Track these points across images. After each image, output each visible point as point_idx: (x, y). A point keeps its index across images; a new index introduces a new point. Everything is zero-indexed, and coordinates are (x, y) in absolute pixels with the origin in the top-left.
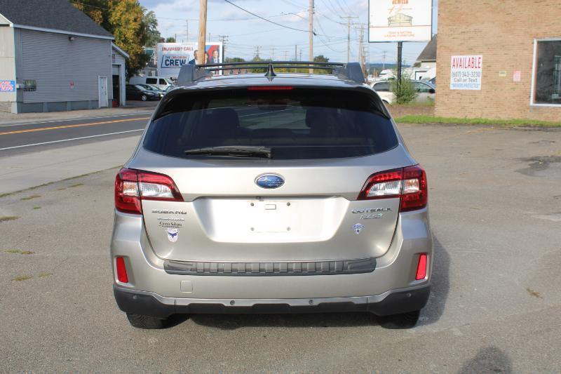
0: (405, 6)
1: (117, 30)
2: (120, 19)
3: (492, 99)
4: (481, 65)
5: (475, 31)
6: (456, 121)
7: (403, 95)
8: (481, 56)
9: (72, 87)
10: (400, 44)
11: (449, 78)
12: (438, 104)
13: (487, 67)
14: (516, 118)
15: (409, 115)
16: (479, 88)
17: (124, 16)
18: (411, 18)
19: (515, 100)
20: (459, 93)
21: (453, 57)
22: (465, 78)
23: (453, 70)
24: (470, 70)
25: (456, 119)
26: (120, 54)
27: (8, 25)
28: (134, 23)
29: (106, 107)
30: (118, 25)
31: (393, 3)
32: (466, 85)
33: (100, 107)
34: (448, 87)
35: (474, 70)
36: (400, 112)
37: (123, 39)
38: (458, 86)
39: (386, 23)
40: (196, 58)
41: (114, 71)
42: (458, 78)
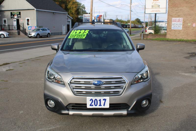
0: (157, 2)
1: (70, 10)
2: (70, 7)
3: (185, 33)
4: (182, 21)
5: (181, 10)
6: (173, 40)
7: (156, 31)
8: (182, 18)
9: (54, 28)
10: (156, 14)
11: (171, 26)
12: (167, 34)
13: (184, 22)
14: (193, 39)
15: (158, 38)
16: (181, 29)
17: (72, 6)
18: (159, 5)
19: (193, 33)
20: (174, 30)
21: (173, 19)
22: (177, 25)
23: (173, 23)
24: (178, 23)
25: (173, 39)
26: (70, 18)
27: (34, 9)
28: (75, 8)
29: (65, 35)
30: (70, 9)
31: (154, 1)
32: (177, 28)
33: (63, 34)
34: (171, 28)
35: (180, 23)
36: (155, 37)
37: (71, 13)
38: (174, 28)
39: (151, 7)
40: (95, 19)
41: (68, 23)
42: (174, 25)
